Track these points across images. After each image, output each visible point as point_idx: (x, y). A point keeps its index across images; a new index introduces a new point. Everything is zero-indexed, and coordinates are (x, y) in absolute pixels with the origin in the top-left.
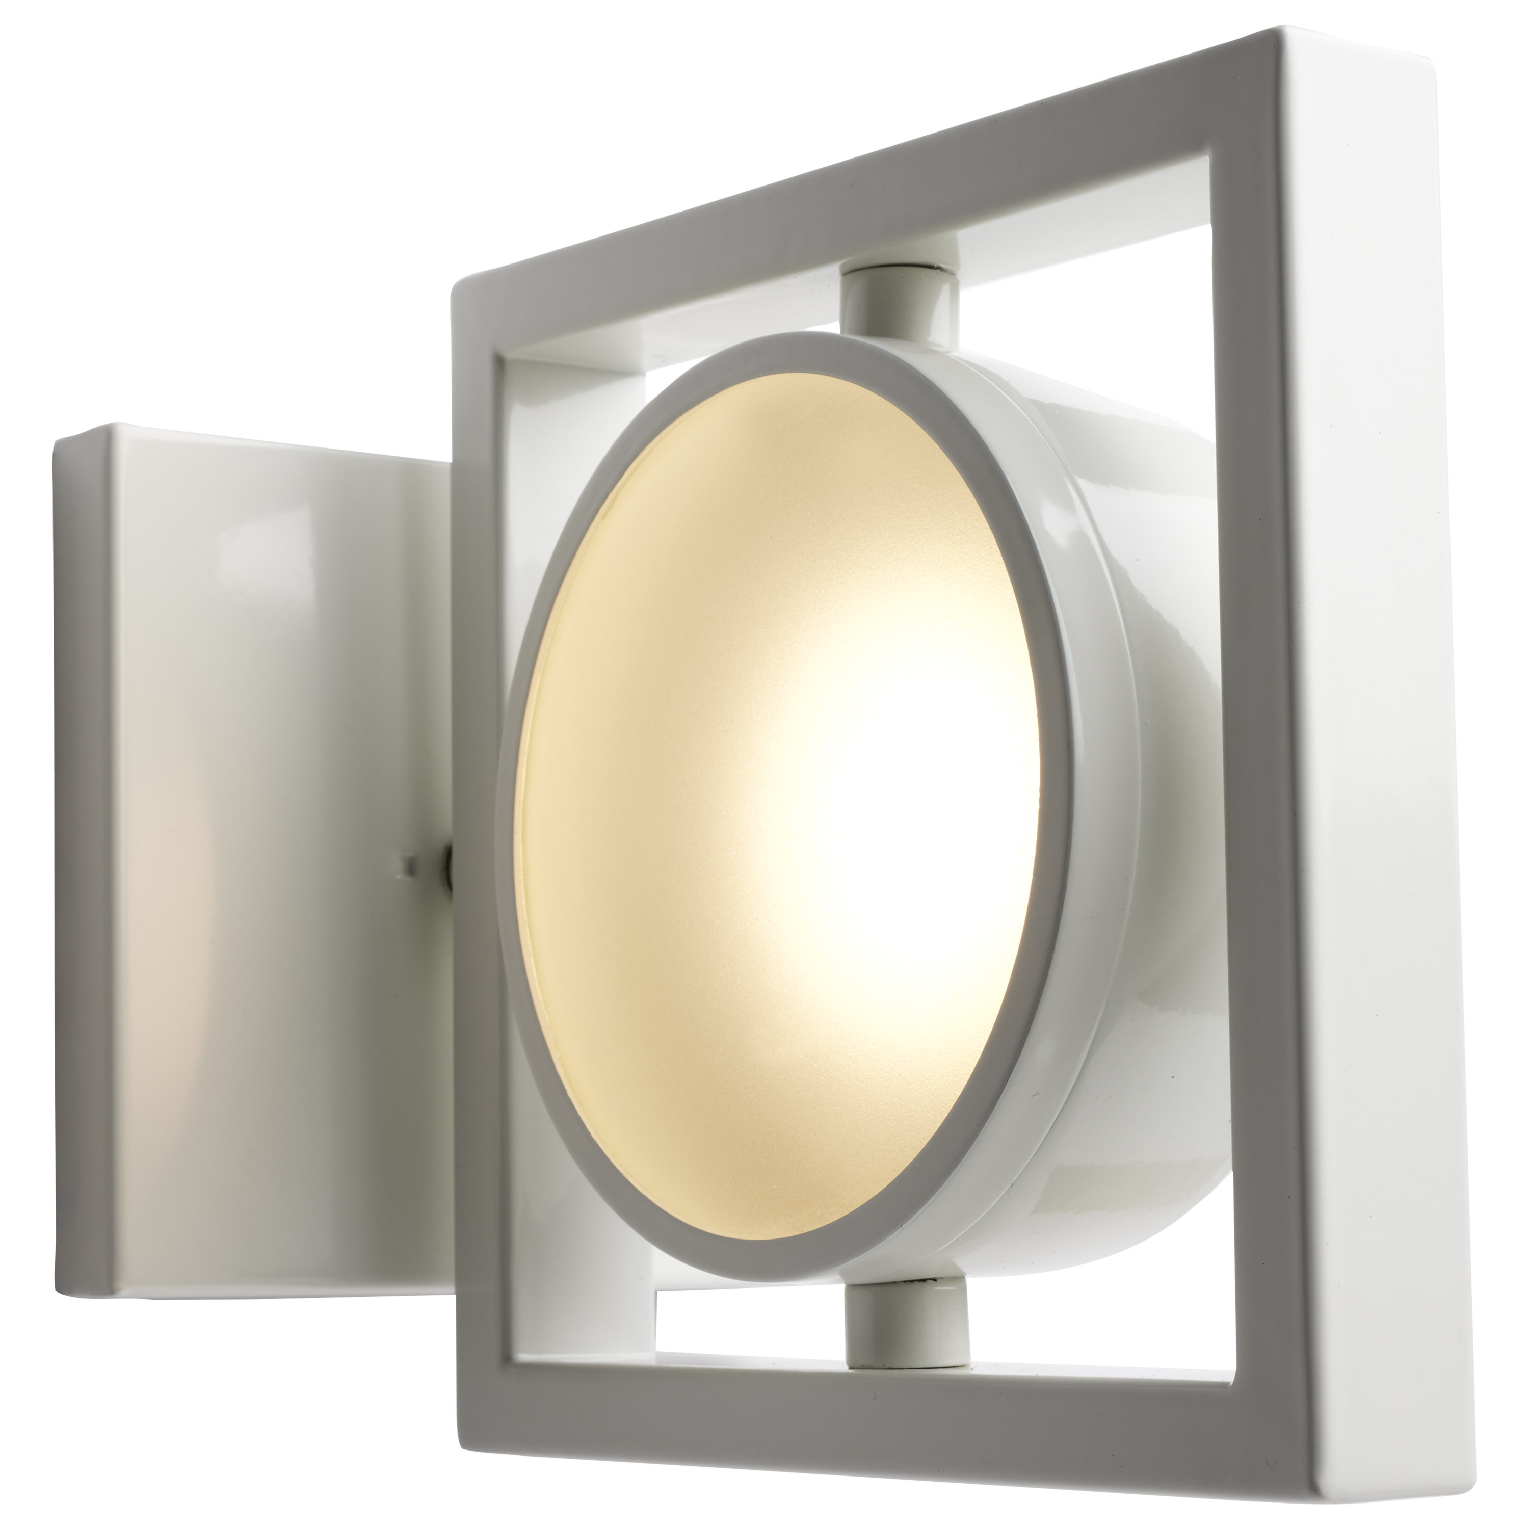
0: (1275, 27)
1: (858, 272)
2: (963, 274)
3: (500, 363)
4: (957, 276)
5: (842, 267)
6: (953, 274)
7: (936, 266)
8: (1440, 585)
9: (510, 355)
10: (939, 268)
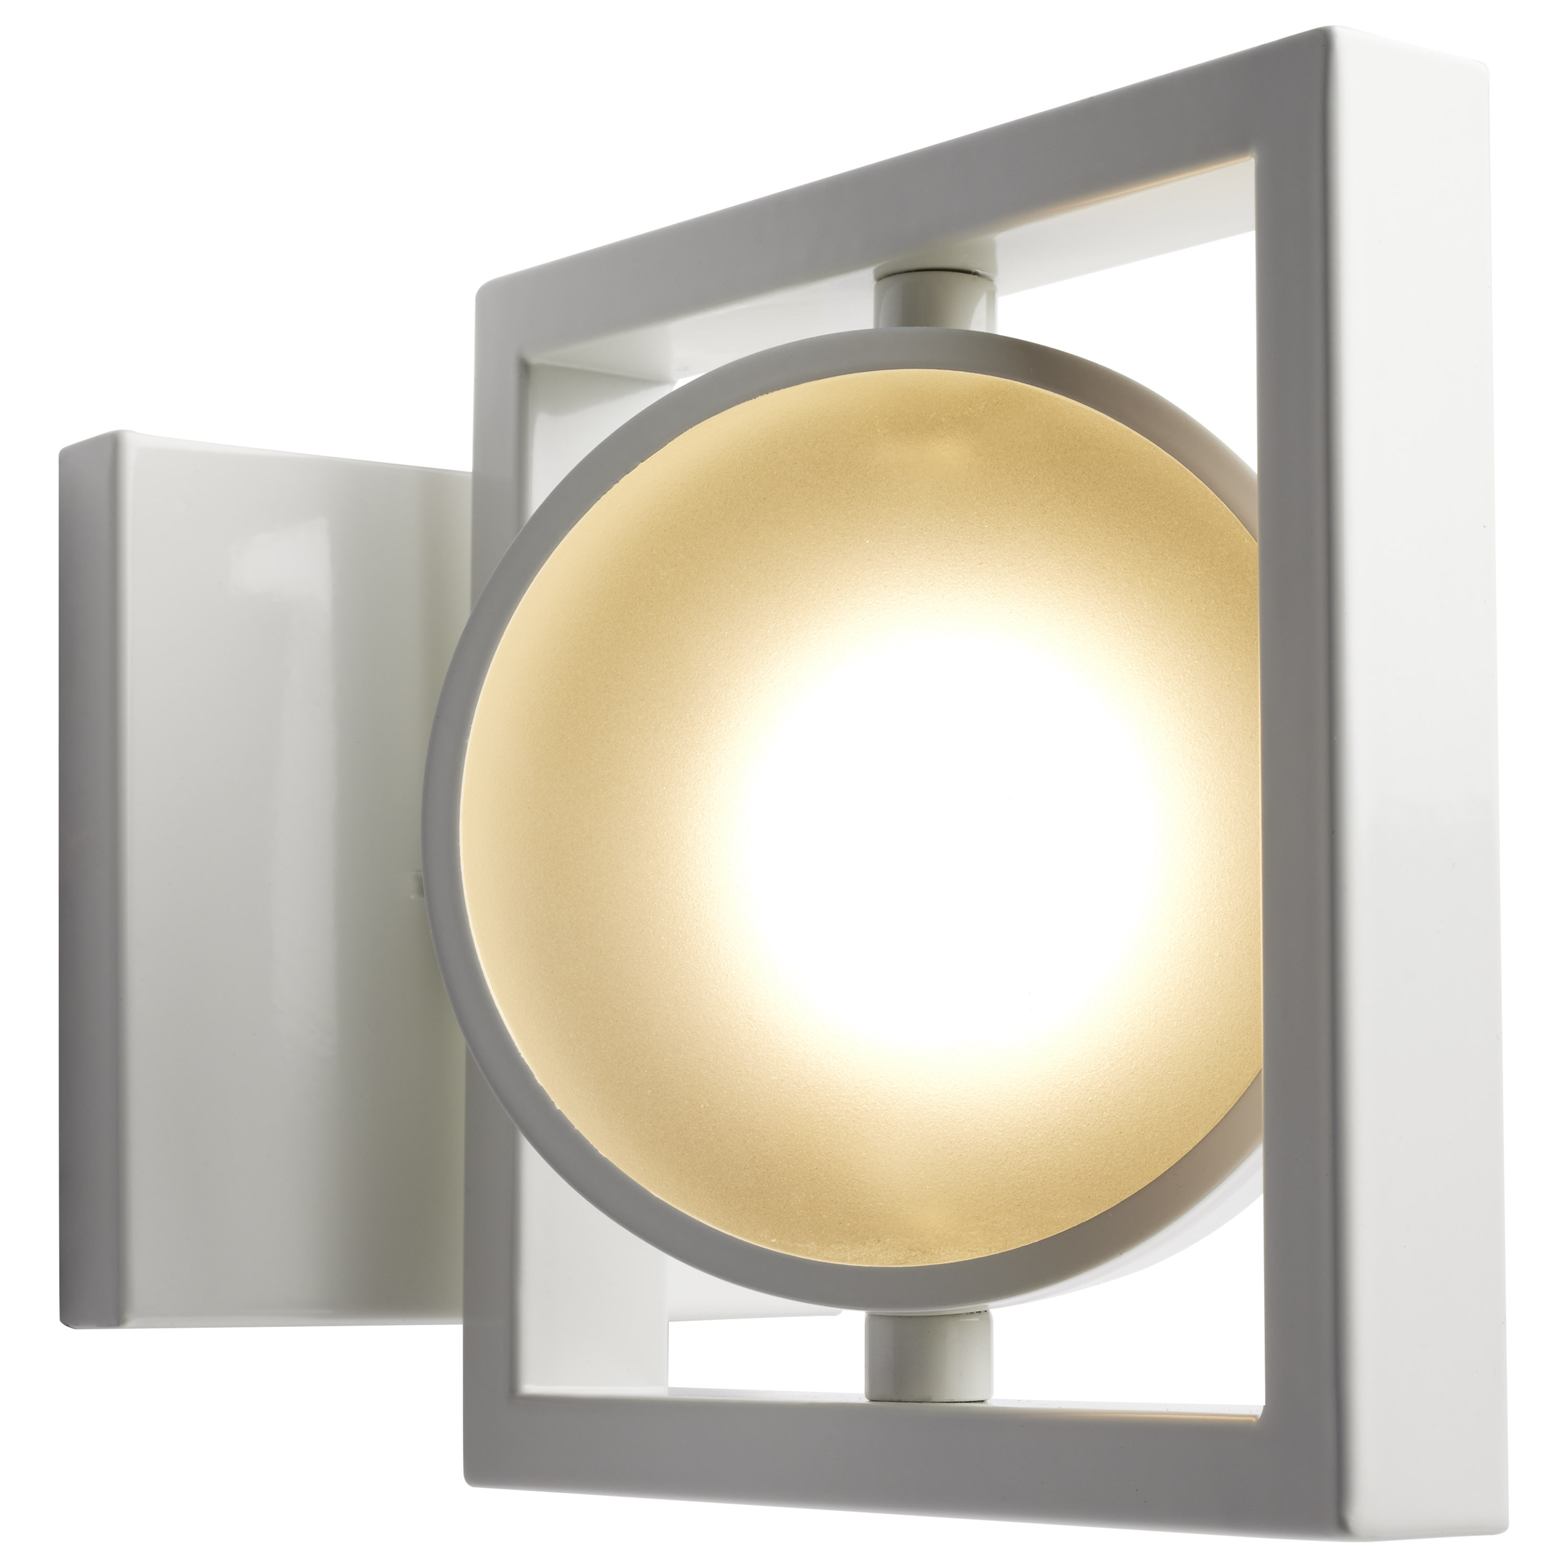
0: (1324, 27)
1: (893, 277)
2: (1000, 280)
3: (525, 368)
4: (995, 283)
5: (876, 272)
6: (989, 280)
7: (973, 271)
8: (1485, 601)
9: (534, 360)
10: (976, 274)
